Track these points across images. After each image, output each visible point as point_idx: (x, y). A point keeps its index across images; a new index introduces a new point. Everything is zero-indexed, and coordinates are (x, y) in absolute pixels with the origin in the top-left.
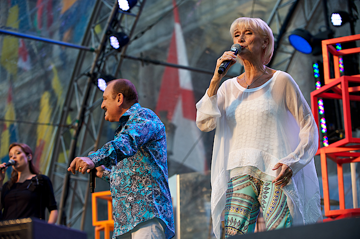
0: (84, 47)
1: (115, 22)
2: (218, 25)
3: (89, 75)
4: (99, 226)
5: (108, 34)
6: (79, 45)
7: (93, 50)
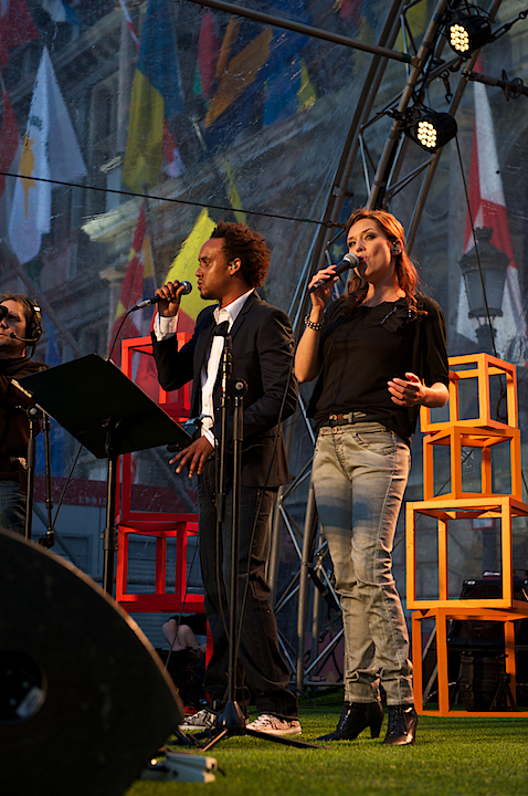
0: (385, 50)
3: (397, 114)
4: (432, 434)
5: (445, 19)
6: (375, 44)
7: (405, 59)
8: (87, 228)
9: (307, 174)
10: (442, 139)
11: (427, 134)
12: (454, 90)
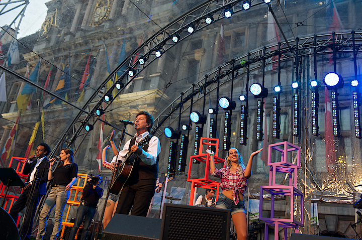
0: (83, 110)
1: (100, 104)
2: (119, 115)
3: (82, 123)
5: (96, 108)
6: (81, 109)
7: (87, 113)
8: (2, 115)
9: (61, 118)
10: (90, 130)
11: (87, 128)
12: (95, 120)
